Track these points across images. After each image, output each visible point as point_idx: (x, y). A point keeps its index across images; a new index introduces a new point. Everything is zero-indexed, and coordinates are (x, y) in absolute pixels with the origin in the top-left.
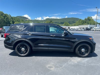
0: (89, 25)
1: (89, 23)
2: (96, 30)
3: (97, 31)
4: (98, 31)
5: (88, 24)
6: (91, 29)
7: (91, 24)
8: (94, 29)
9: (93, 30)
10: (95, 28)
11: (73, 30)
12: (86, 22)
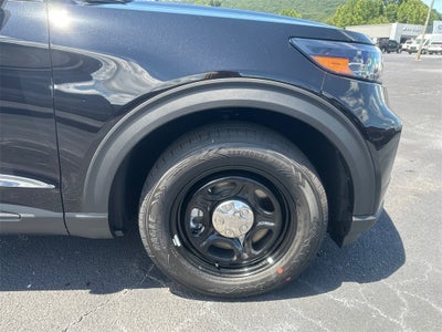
0: (395, 25)
1: (399, 14)
2: (424, 52)
3: (431, 53)
4: (434, 56)
5: (393, 18)
6: (404, 46)
7: (405, 22)
8: (418, 47)
9: (413, 51)
10: (420, 37)
12: (381, 12)
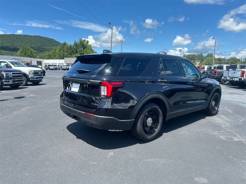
11: (56, 69)
12: (76, 52)
